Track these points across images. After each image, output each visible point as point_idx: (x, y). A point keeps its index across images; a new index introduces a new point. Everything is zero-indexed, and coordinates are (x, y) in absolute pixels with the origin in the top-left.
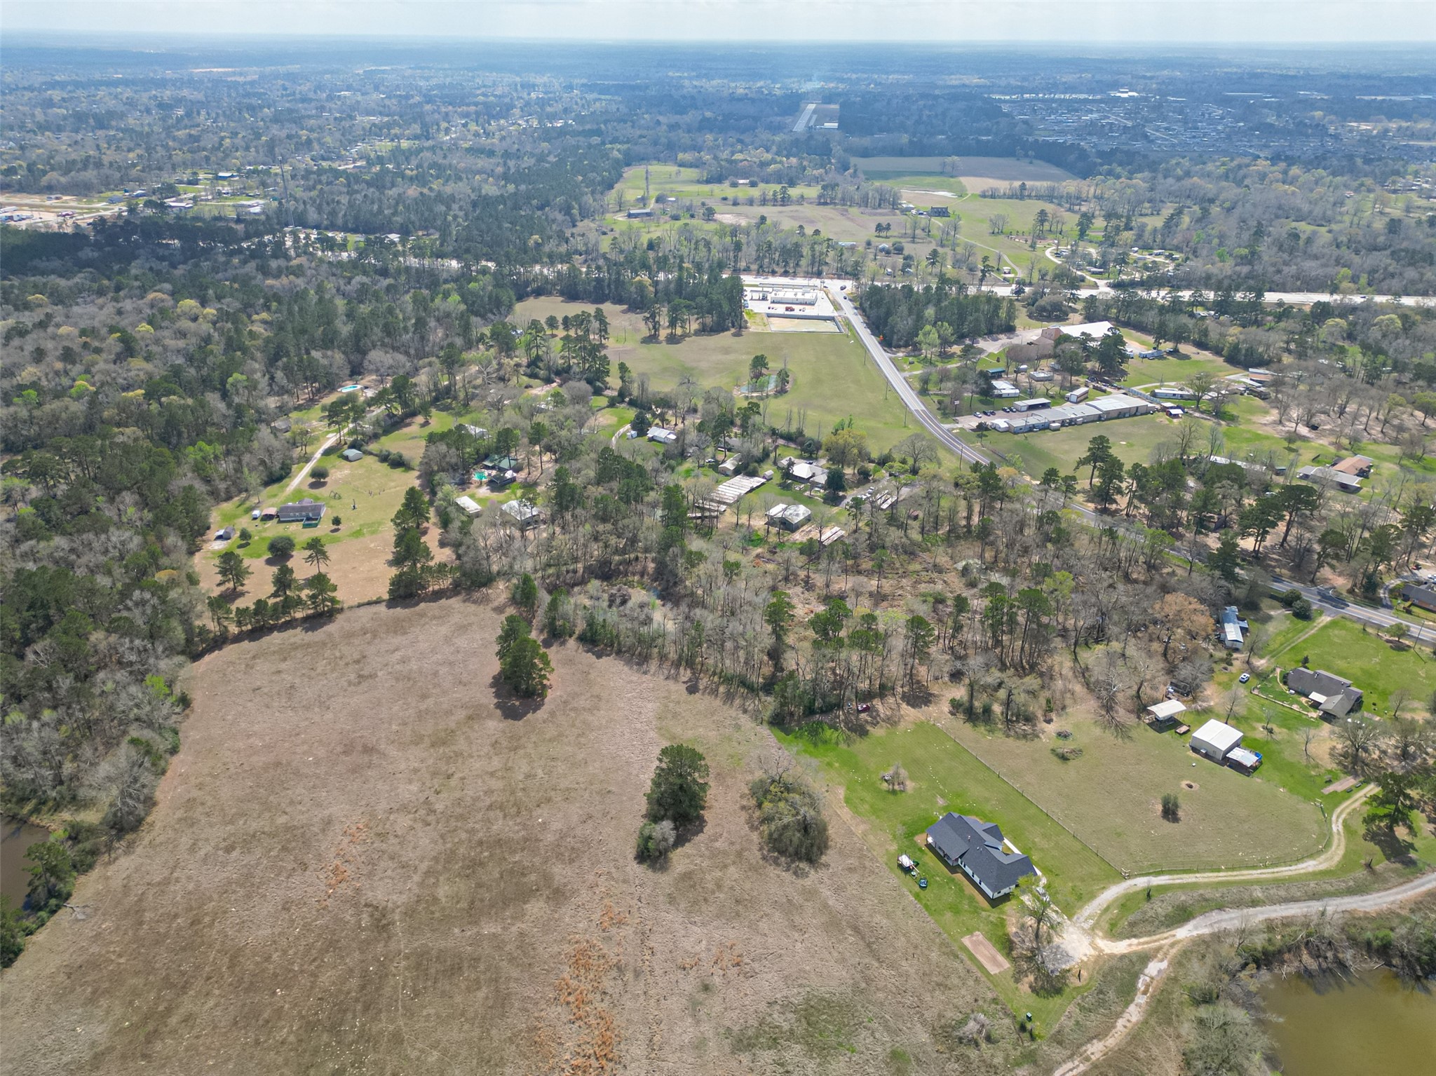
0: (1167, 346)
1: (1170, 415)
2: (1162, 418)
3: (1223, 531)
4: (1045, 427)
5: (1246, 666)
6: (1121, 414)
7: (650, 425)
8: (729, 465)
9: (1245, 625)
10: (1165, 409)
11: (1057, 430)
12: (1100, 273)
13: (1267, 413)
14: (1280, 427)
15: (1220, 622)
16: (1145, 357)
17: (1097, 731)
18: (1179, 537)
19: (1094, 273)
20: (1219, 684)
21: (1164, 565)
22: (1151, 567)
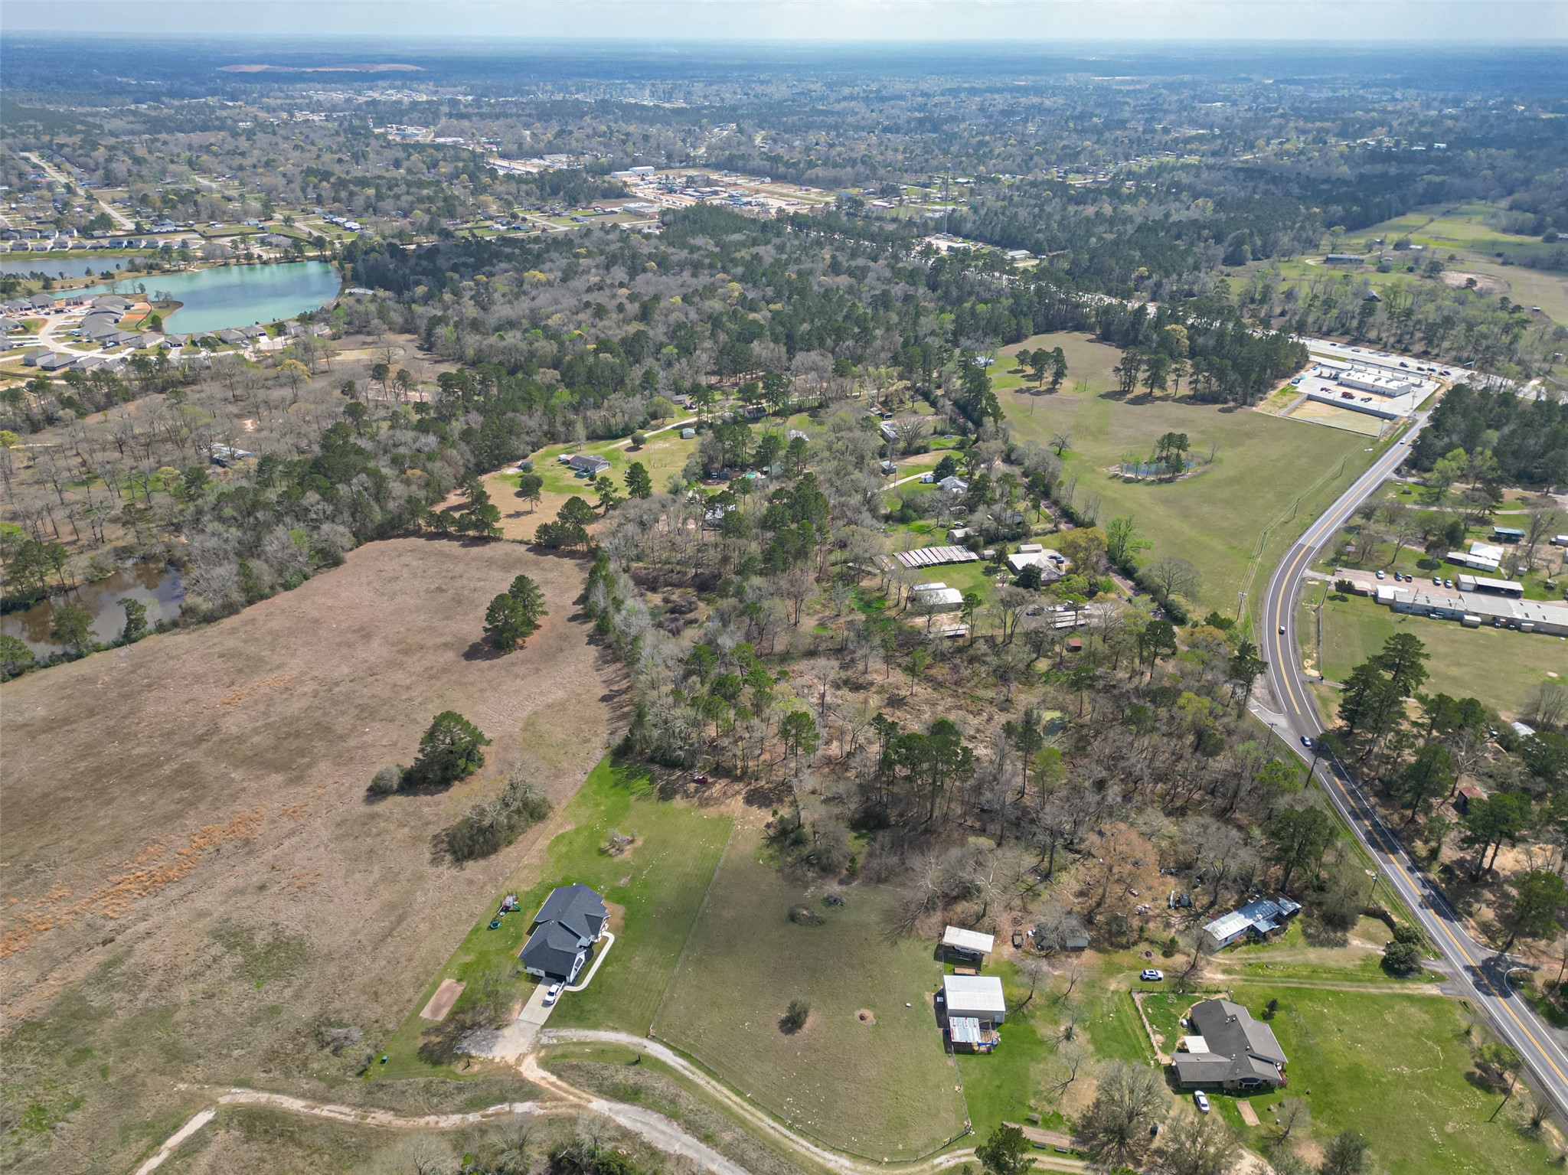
4: (1456, 617)
7: (951, 473)
8: (959, 533)
15: (1239, 905)
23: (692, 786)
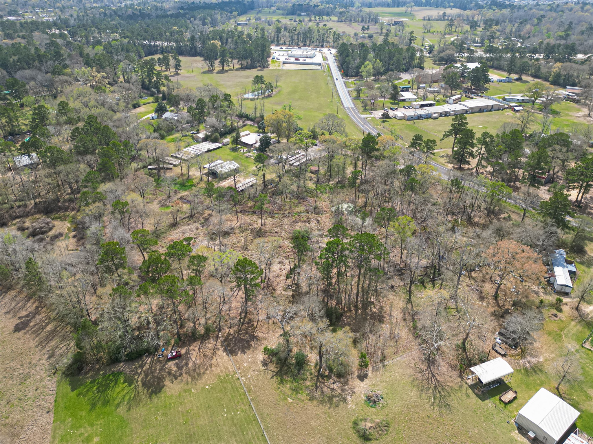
0: (514, 76)
1: (515, 110)
2: (510, 113)
3: (550, 185)
4: (428, 117)
5: (575, 313)
6: (481, 110)
7: (166, 111)
8: (201, 135)
9: (572, 268)
10: (512, 108)
11: (436, 118)
12: (480, 47)
13: (579, 110)
14: (589, 119)
15: (550, 265)
16: (501, 81)
17: (413, 394)
18: (516, 189)
19: (476, 46)
20: (549, 334)
21: (501, 211)
22: (490, 212)
23: (171, 365)
